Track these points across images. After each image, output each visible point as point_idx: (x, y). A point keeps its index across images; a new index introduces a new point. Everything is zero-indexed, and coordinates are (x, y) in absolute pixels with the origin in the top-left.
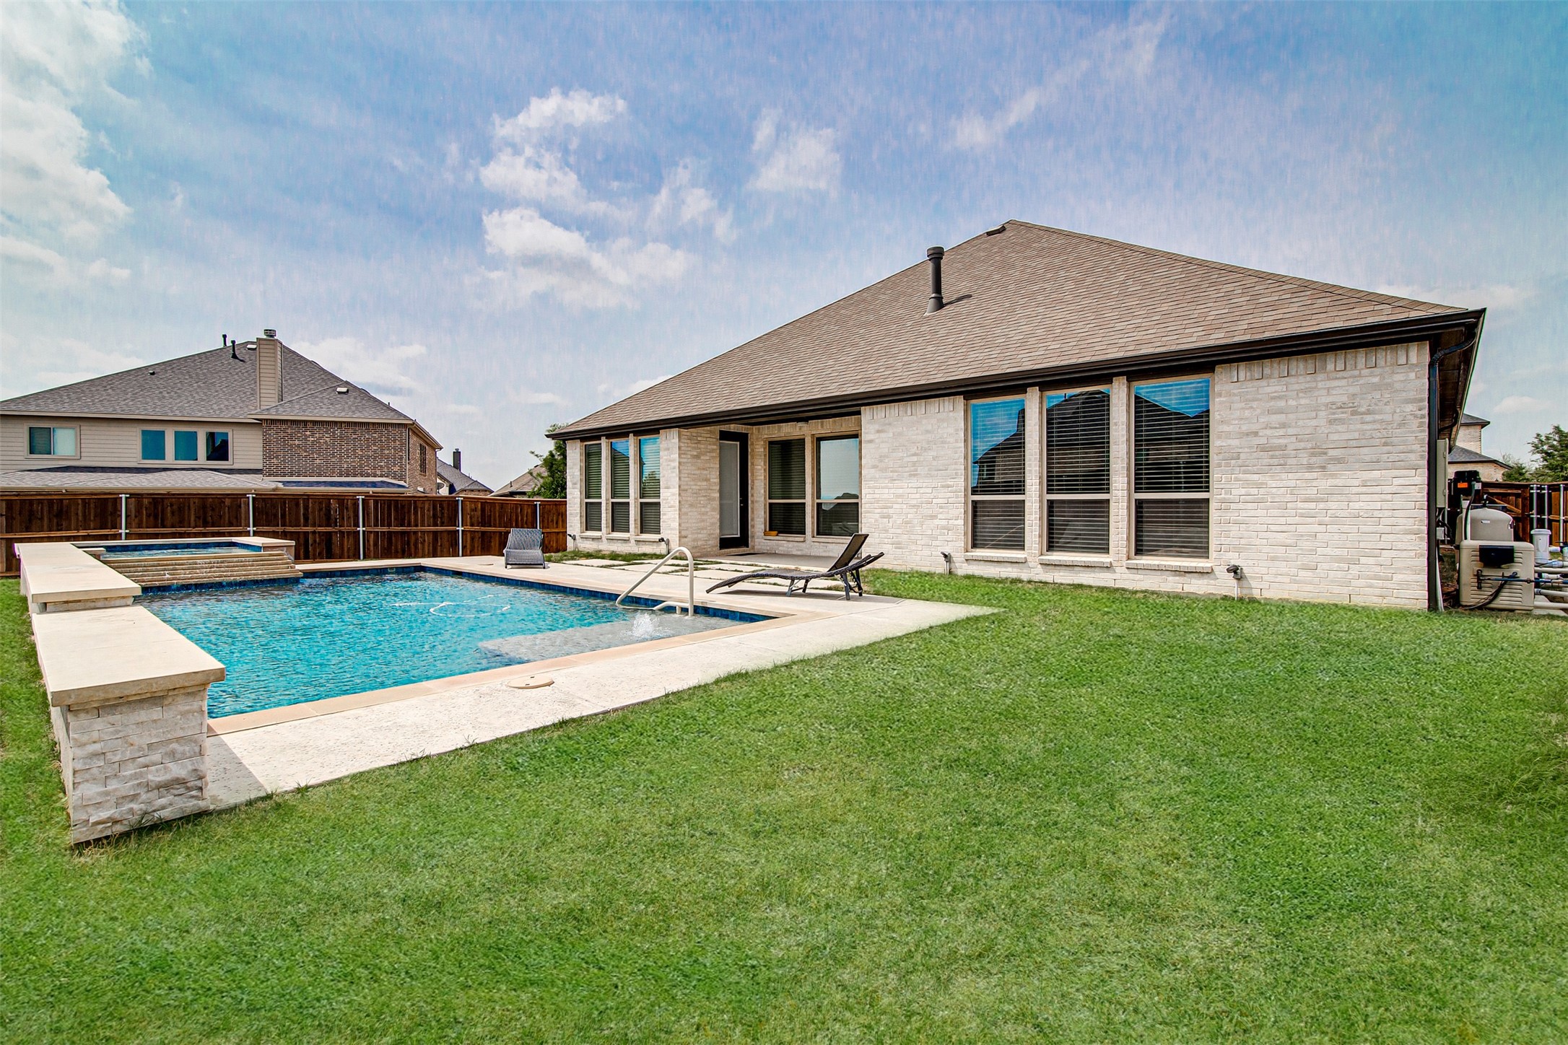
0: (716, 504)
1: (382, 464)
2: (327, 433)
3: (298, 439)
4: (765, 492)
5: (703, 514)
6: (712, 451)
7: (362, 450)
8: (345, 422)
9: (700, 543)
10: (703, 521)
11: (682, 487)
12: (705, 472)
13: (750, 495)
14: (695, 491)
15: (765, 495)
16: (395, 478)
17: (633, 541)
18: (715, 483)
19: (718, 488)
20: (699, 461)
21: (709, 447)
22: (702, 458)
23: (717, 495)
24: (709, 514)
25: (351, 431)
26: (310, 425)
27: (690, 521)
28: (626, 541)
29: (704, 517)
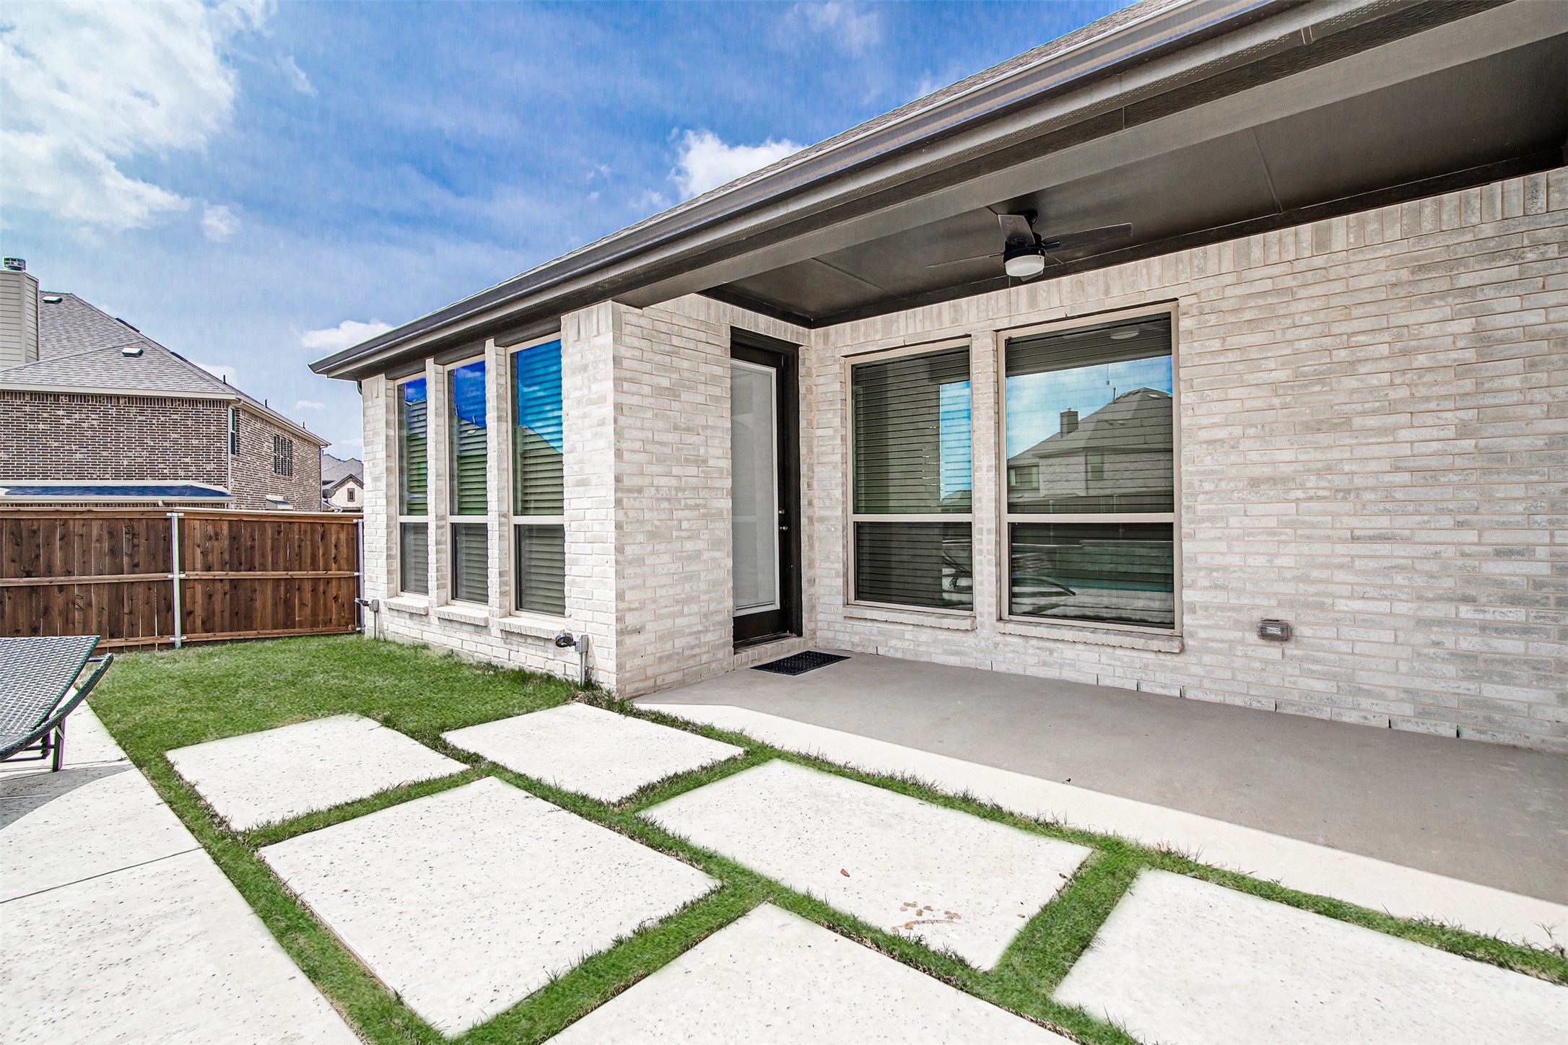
0: (723, 529)
1: (187, 460)
2: (93, 412)
3: (44, 421)
4: (844, 493)
5: (689, 558)
6: (713, 380)
7: (153, 439)
8: (124, 397)
9: (679, 643)
10: (689, 578)
11: (627, 482)
12: (693, 439)
13: (804, 502)
14: (664, 492)
15: (845, 503)
16: (209, 482)
17: (495, 631)
18: (721, 470)
19: (728, 483)
20: (676, 405)
21: (704, 369)
22: (685, 396)
23: (727, 504)
24: (706, 555)
25: (134, 410)
26: (64, 400)
27: (652, 581)
28: (481, 628)
29: (694, 567)
